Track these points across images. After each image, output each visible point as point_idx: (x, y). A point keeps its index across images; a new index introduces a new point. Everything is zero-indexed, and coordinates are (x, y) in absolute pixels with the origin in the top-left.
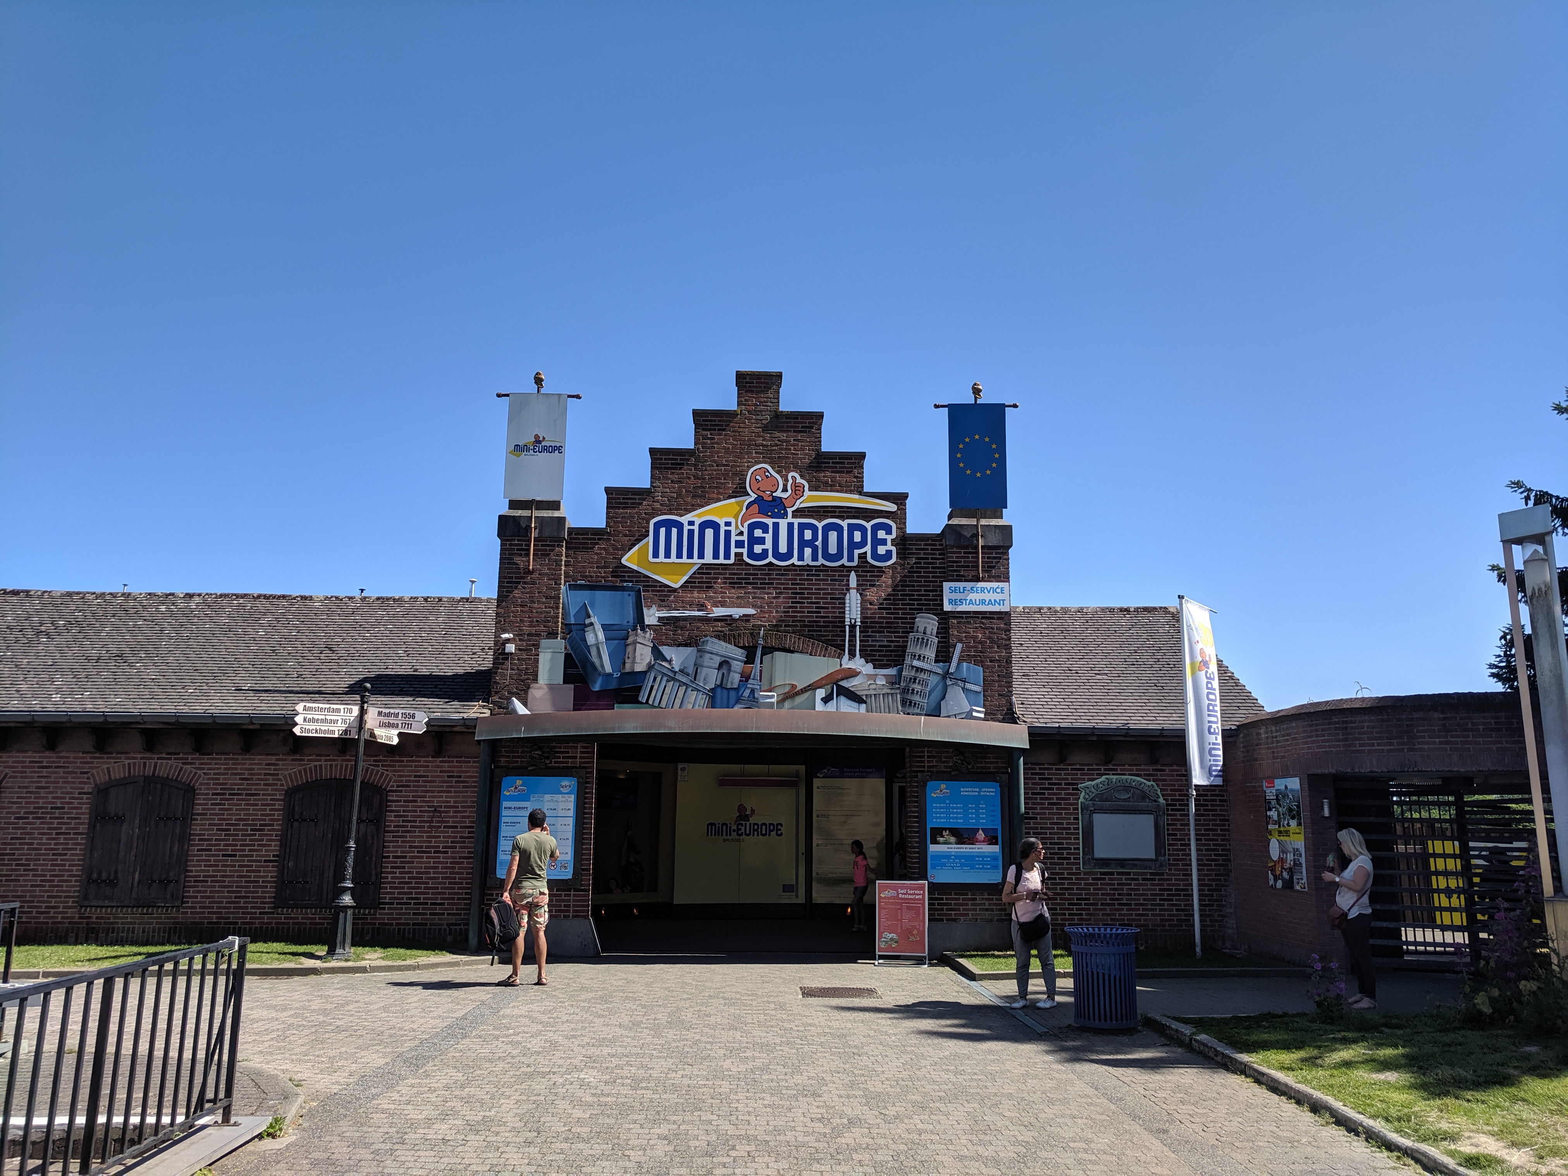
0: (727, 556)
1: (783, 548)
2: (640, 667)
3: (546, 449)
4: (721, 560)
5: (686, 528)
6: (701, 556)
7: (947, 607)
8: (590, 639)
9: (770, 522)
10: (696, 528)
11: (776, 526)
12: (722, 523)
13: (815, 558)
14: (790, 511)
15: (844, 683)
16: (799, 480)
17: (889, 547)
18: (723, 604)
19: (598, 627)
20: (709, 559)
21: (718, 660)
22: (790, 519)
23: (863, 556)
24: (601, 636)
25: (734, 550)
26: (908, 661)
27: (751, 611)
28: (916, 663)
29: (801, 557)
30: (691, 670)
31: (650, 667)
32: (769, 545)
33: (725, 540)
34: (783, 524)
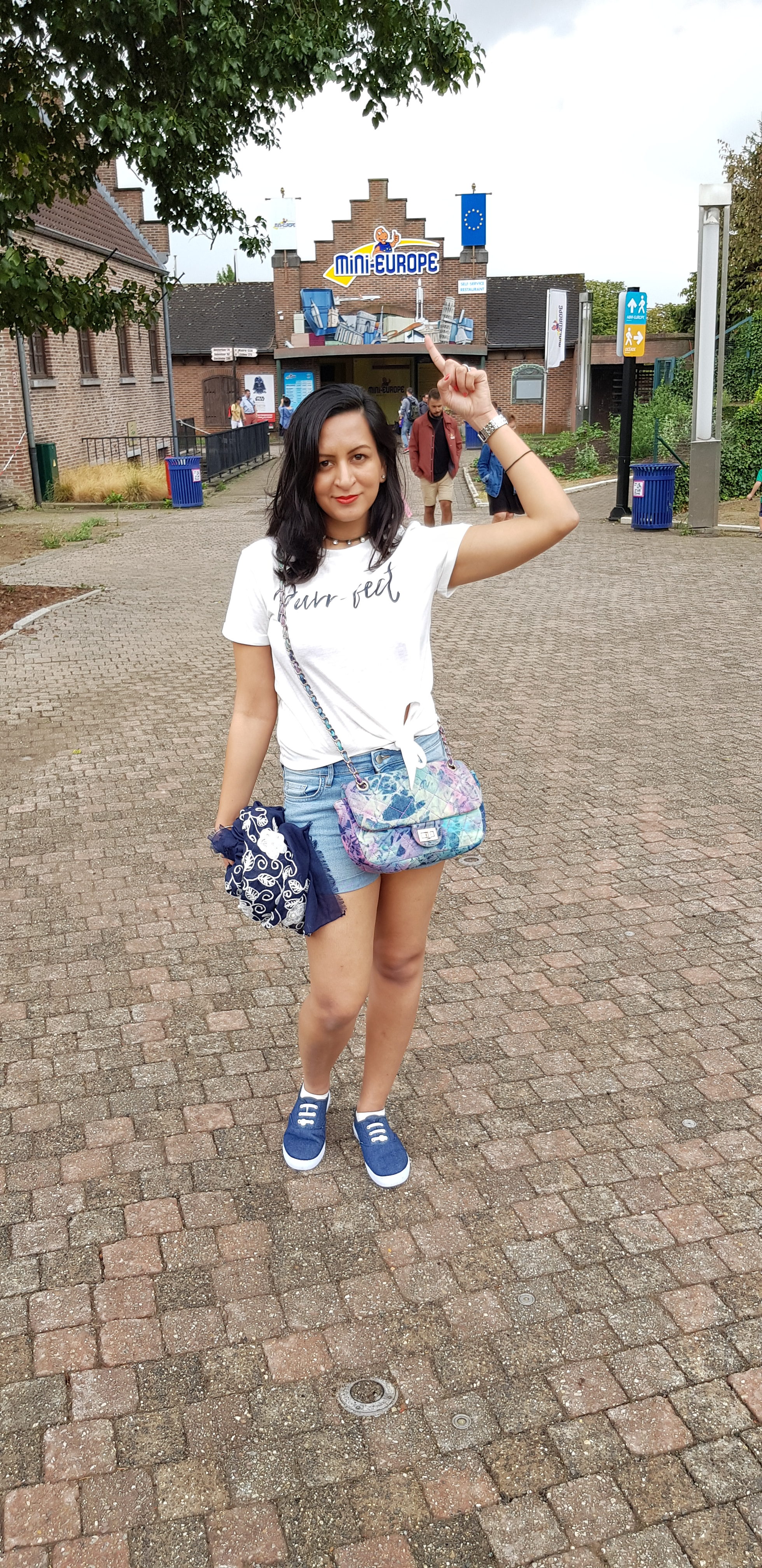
0: (367, 272)
1: (391, 267)
2: (334, 325)
3: (288, 225)
4: (365, 274)
5: (349, 259)
6: (356, 272)
7: (460, 292)
8: (314, 314)
9: (385, 254)
10: (353, 259)
11: (387, 256)
12: (364, 256)
13: (404, 271)
14: (393, 249)
15: (416, 329)
16: (397, 233)
17: (436, 264)
18: (366, 294)
19: (316, 308)
20: (359, 273)
21: (365, 321)
22: (393, 253)
23: (425, 269)
24: (318, 312)
25: (370, 269)
26: (442, 318)
27: (378, 297)
28: (446, 319)
29: (398, 271)
30: (354, 326)
31: (338, 325)
32: (384, 266)
33: (366, 265)
34: (390, 255)
